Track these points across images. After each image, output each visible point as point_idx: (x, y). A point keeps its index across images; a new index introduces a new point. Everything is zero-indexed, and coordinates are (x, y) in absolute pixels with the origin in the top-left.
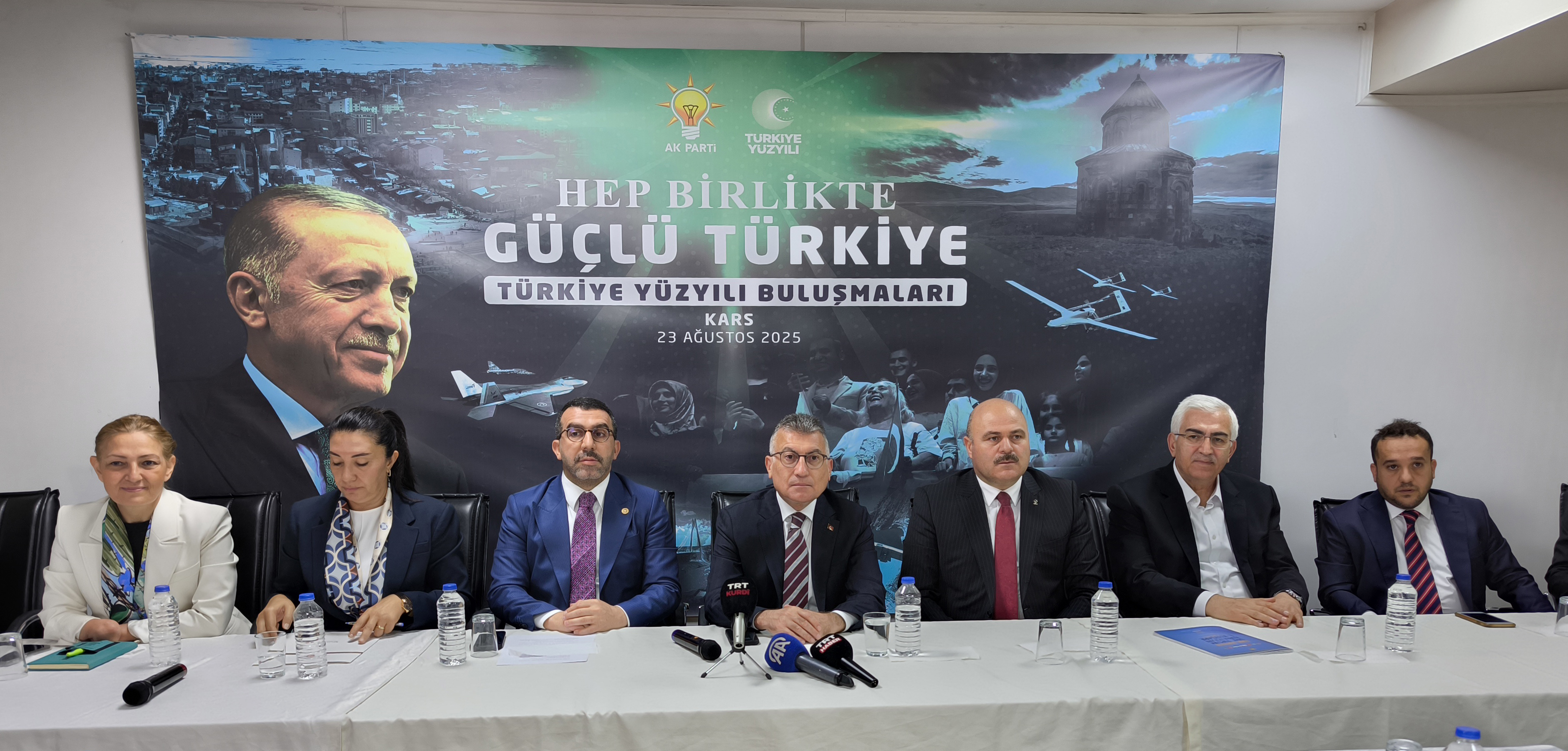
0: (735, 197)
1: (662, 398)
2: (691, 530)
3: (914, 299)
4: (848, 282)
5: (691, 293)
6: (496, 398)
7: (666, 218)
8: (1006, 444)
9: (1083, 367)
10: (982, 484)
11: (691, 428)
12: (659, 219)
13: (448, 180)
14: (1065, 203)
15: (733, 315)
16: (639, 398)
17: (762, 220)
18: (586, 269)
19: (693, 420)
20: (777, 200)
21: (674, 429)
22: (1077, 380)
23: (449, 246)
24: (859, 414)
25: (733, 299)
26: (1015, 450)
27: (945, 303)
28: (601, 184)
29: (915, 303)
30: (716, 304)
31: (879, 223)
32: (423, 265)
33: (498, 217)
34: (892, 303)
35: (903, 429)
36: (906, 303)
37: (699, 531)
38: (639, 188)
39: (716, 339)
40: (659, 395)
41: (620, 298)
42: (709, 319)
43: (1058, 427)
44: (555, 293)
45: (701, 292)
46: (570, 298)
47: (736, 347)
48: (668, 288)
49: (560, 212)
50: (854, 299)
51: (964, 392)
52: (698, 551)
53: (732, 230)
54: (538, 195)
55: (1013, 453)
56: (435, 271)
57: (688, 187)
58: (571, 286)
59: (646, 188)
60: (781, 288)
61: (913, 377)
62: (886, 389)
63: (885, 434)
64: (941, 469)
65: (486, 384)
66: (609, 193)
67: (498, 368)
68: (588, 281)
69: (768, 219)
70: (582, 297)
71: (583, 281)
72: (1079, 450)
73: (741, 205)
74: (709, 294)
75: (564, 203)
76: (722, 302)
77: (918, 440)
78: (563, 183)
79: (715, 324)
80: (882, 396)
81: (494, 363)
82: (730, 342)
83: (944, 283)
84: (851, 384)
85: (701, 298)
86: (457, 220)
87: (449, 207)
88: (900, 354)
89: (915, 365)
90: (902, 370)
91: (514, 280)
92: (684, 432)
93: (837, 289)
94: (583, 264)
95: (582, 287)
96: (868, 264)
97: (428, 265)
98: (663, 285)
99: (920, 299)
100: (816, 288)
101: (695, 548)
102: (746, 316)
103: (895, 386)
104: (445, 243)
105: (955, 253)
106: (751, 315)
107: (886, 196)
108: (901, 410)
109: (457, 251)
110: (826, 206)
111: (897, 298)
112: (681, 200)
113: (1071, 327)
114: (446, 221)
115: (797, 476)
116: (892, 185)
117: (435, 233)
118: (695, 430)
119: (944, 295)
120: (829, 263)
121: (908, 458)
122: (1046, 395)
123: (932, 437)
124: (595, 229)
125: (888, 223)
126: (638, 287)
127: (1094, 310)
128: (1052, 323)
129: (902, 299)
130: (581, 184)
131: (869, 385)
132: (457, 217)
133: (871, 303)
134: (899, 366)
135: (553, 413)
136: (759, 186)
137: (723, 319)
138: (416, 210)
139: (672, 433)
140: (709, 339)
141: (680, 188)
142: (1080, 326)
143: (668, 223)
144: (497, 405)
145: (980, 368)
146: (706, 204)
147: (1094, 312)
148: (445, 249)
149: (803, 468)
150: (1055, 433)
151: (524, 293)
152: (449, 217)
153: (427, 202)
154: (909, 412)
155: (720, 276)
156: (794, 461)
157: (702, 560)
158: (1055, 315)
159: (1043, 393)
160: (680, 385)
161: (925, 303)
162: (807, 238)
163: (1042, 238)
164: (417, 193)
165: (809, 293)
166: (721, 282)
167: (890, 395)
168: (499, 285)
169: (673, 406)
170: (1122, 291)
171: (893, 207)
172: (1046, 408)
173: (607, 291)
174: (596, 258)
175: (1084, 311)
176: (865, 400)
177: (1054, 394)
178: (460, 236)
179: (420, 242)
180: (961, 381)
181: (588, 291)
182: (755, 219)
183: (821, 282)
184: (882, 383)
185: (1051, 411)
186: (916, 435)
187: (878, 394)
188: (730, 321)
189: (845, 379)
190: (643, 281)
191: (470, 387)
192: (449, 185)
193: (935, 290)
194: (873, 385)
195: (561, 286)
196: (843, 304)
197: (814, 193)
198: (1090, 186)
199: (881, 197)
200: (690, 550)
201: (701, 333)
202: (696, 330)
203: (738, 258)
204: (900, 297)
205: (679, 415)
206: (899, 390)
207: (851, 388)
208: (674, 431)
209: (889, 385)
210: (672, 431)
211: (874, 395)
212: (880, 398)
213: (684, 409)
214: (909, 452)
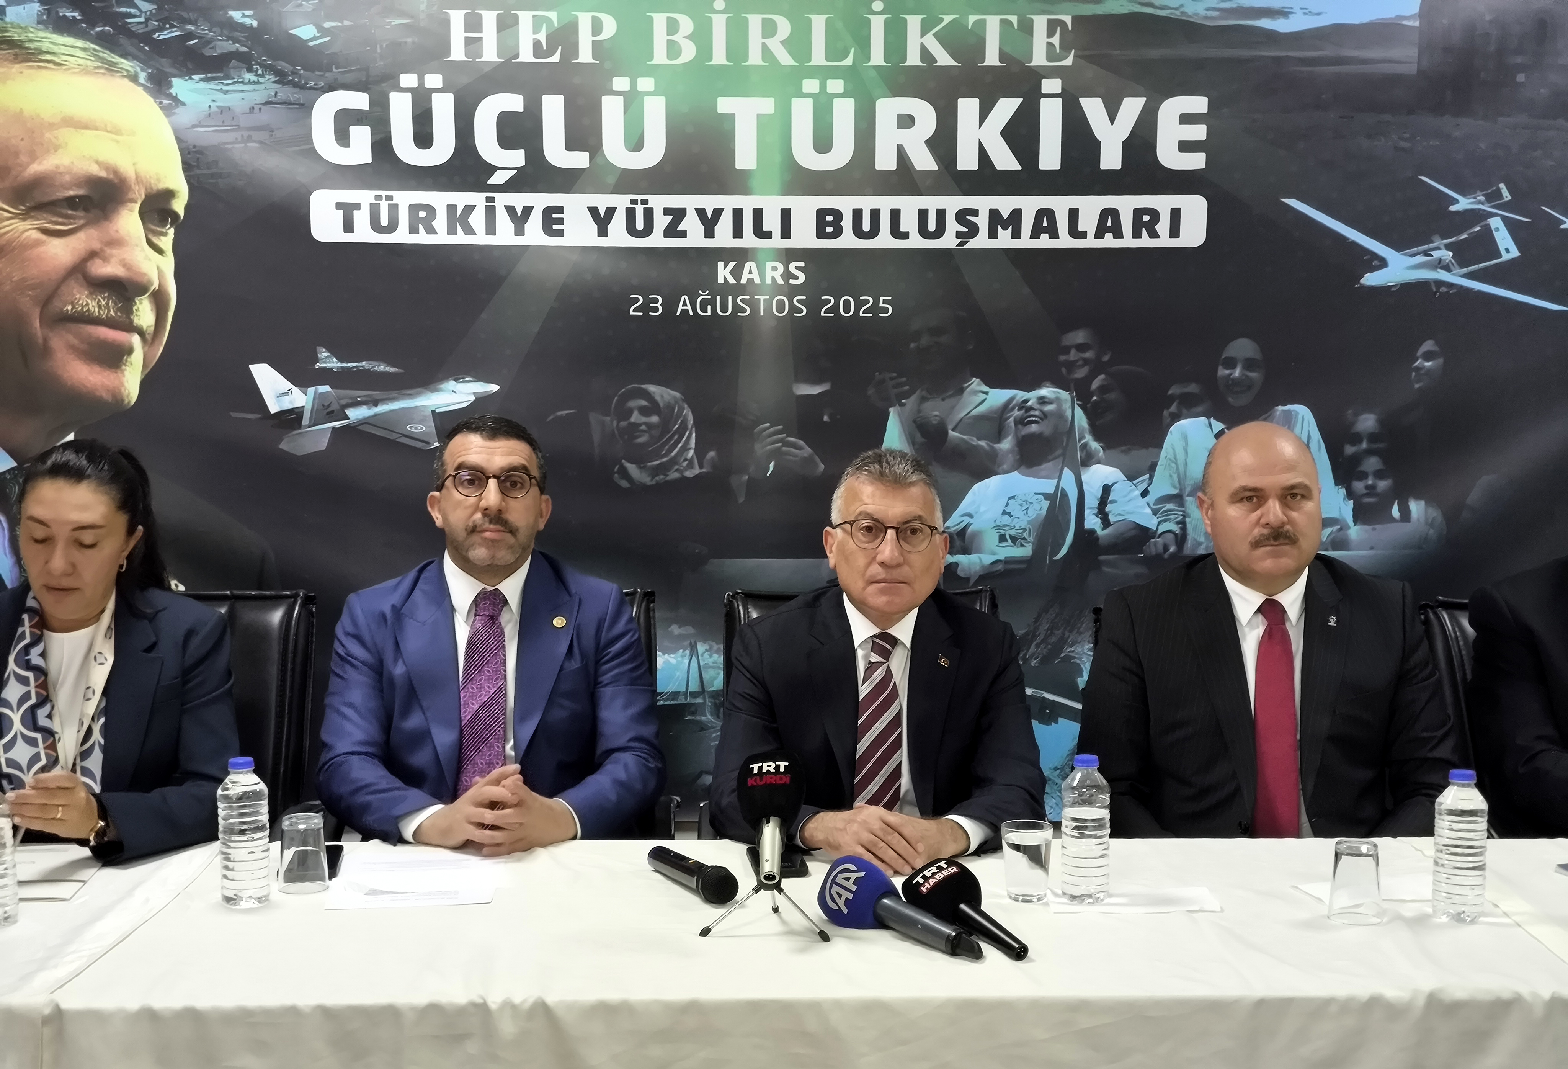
0: (774, 44)
1: (636, 417)
2: (686, 661)
3: (1107, 234)
4: (983, 204)
5: (692, 224)
6: (331, 415)
7: (645, 84)
8: (1274, 510)
9: (1428, 361)
10: (1231, 584)
11: (689, 474)
12: (633, 84)
13: (247, 13)
14: (1395, 53)
15: (769, 265)
16: (594, 418)
17: (823, 86)
18: (499, 178)
19: (691, 460)
20: (853, 49)
21: (657, 475)
22: (1417, 386)
23: (246, 134)
24: (1000, 449)
25: (768, 235)
26: (1290, 521)
27: (1164, 241)
28: (525, 18)
29: (1109, 241)
30: (737, 243)
31: (1043, 92)
32: (198, 167)
33: (336, 80)
34: (1065, 241)
35: (1084, 478)
36: (1090, 242)
37: (702, 663)
38: (597, 27)
39: (737, 308)
40: (630, 412)
41: (561, 233)
42: (724, 273)
43: (1379, 475)
44: (440, 222)
45: (709, 222)
46: (469, 230)
47: (773, 323)
48: (649, 214)
49: (450, 70)
50: (993, 235)
51: (1200, 409)
52: (699, 700)
53: (767, 105)
54: (409, 40)
55: (1288, 527)
56: (220, 180)
57: (686, 24)
58: (470, 209)
59: (610, 27)
60: (857, 214)
61: (1104, 380)
62: (1051, 403)
63: (1049, 486)
64: (1154, 553)
65: (314, 388)
66: (542, 37)
67: (335, 359)
68: (503, 199)
69: (836, 86)
70: (491, 229)
71: (490, 200)
72: (1418, 520)
73: (785, 59)
74: (725, 224)
75: (458, 53)
76: (749, 240)
77: (1110, 499)
78: (457, 18)
79: (735, 282)
80: (1045, 416)
81: (328, 350)
82: (762, 314)
83: (1163, 203)
84: (987, 393)
85: (709, 233)
86: (262, 87)
87: (246, 61)
88: (1079, 337)
89: (1106, 358)
90: (1083, 366)
91: (365, 197)
92: (676, 481)
93: (962, 216)
94: (493, 169)
95: (491, 212)
96: (1020, 168)
97: (208, 168)
98: (639, 210)
99: (1118, 234)
100: (923, 214)
101: (694, 695)
102: (792, 267)
103: (1069, 397)
104: (239, 128)
105: (1185, 146)
106: (802, 264)
107: (1056, 40)
108: (1080, 441)
109: (261, 142)
110: (944, 59)
111: (1075, 232)
112: (673, 49)
113: (1406, 287)
114: (240, 87)
115: (882, 564)
116: (1068, 19)
117: (223, 110)
118: (696, 476)
119: (1163, 227)
120: (947, 167)
121: (1092, 532)
122: (1357, 414)
123: (1138, 493)
124: (514, 103)
125: (1060, 92)
126: (593, 211)
127: (1451, 254)
128: (1371, 279)
129: (1083, 235)
130: (489, 18)
131: (1021, 395)
132: (261, 80)
133: (1026, 242)
134: (1076, 361)
136: (819, 22)
137: (750, 272)
138: (188, 69)
139: (653, 483)
140: (724, 309)
141: (672, 27)
142: (1423, 285)
143: (648, 93)
144: (334, 428)
145: (1231, 363)
146: (719, 57)
147: (1450, 258)
148: (240, 139)
149: (892, 551)
150: (1371, 489)
151: (384, 222)
152: (247, 81)
153: (207, 52)
154: (1095, 445)
155: (744, 190)
156: (876, 537)
157: (707, 717)
158: (1375, 263)
159: (1350, 412)
160: (669, 394)
161: (1128, 241)
162: (906, 121)
163: (1352, 117)
164: (190, 36)
165: (909, 223)
166: (747, 203)
167: (1059, 415)
168: (339, 206)
169: (656, 433)
170: (1505, 219)
171: (1069, 61)
172: (1356, 439)
173: (535, 221)
174: (517, 158)
175: (1432, 256)
176: (1013, 424)
177: (1372, 412)
178: (266, 116)
179: (194, 126)
180: (1193, 388)
181: (502, 217)
182: (811, 85)
183: (933, 203)
184: (1044, 392)
185: (1364, 445)
186: (1107, 489)
187: (1037, 413)
188: (762, 275)
189: (976, 384)
190: (602, 201)
191: (283, 394)
192: (248, 21)
193: (1146, 218)
194: (1027, 395)
195: (451, 208)
196: (973, 244)
197: (922, 36)
198: (1444, 21)
199: (1048, 43)
200: (686, 699)
201: (709, 297)
202: (700, 292)
203: (777, 158)
204: (1080, 229)
205: (667, 447)
206: (1076, 405)
207: (985, 399)
208: (657, 478)
209: (1058, 394)
210: (654, 479)
211: (1028, 414)
212: (1041, 418)
213: (676, 437)
214: (1094, 519)
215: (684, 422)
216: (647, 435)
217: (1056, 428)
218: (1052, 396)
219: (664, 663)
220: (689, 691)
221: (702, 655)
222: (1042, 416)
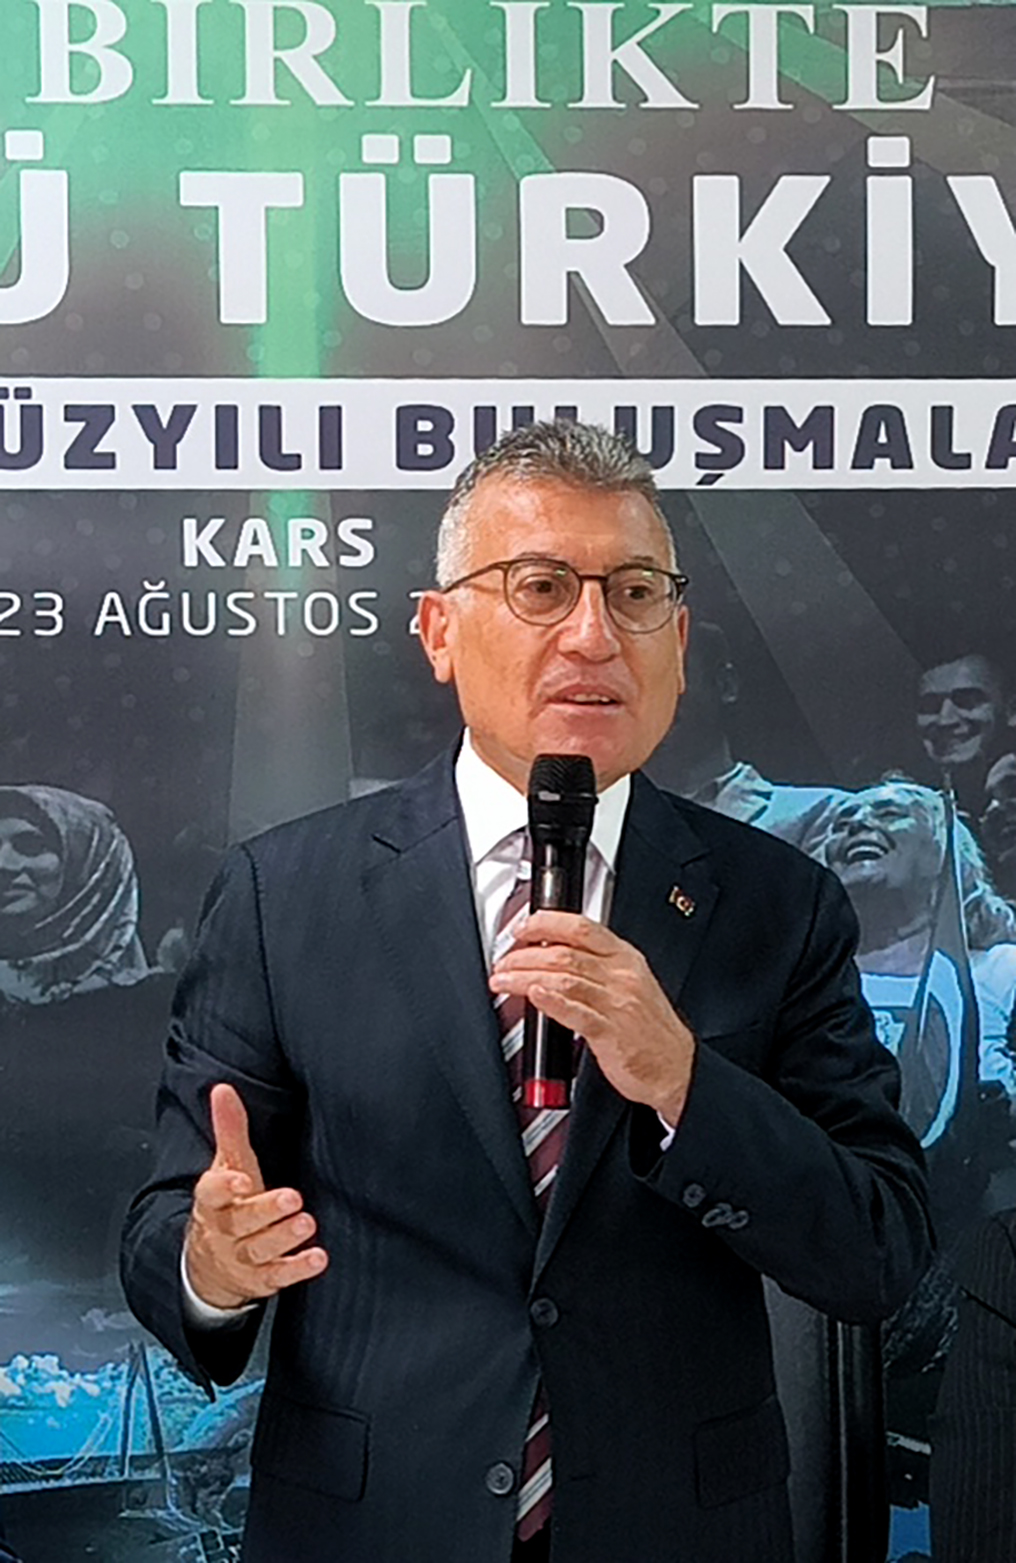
0: (301, 62)
1: (6, 858)
2: (122, 1389)
3: (1012, 458)
4: (753, 396)
5: (126, 440)
7: (23, 144)
11: (125, 978)
15: (295, 526)
17: (406, 149)
20: (469, 73)
21: (56, 983)
25: (294, 462)
30: (226, 480)
31: (872, 163)
34: (926, 474)
35: (975, 972)
36: (979, 476)
37: (156, 1392)
39: (226, 619)
42: (197, 543)
45: (165, 435)
47: (306, 650)
48: (32, 417)
50: (774, 461)
52: (152, 1474)
53: (288, 189)
57: (111, 20)
60: (485, 417)
61: (1013, 764)
62: (905, 816)
69: (433, 148)
73: (325, 92)
74: (198, 441)
76: (251, 473)
79: (221, 563)
80: (892, 842)
82: (282, 630)
84: (767, 796)
85: (165, 459)
88: (960, 675)
90: (965, 738)
92: (97, 991)
93: (708, 421)
96: (827, 321)
98: (11, 409)
100: (625, 417)
101: (140, 1462)
102: (345, 529)
103: (940, 803)
106: (367, 524)
107: (895, 57)
108: (965, 898)
110: (662, 94)
111: (945, 455)
112: (82, 71)
116: (920, 14)
118: (140, 982)
120: (673, 321)
125: (906, 163)
129: (964, 462)
131: (839, 798)
133: (843, 476)
134: (957, 725)
137: (255, 541)
139: (47, 999)
141: (81, 25)
143: (30, 165)
146: (183, 88)
154: (996, 903)
155: (243, 369)
157: (170, 1512)
160: (80, 806)
162: (585, 224)
169: (50, 890)
171: (923, 102)
182: (381, 148)
183: (646, 394)
184: (887, 792)
188: (281, 548)
189: (742, 775)
194: (852, 799)
196: (730, 480)
197: (614, 48)
199: (879, 62)
200: (122, 1473)
201: (165, 595)
202: (147, 585)
203: (312, 299)
204: (956, 450)
205: (77, 920)
206: (956, 821)
207: (765, 808)
208: (54, 989)
209: (918, 797)
210: (48, 994)
211: (853, 839)
212: (883, 848)
213: (95, 900)
214: (999, 1060)
215: (114, 867)
216: (32, 895)
217: (915, 867)
218: (908, 800)
219: (72, 1393)
220: (129, 1453)
221: (157, 1376)
222: (886, 844)
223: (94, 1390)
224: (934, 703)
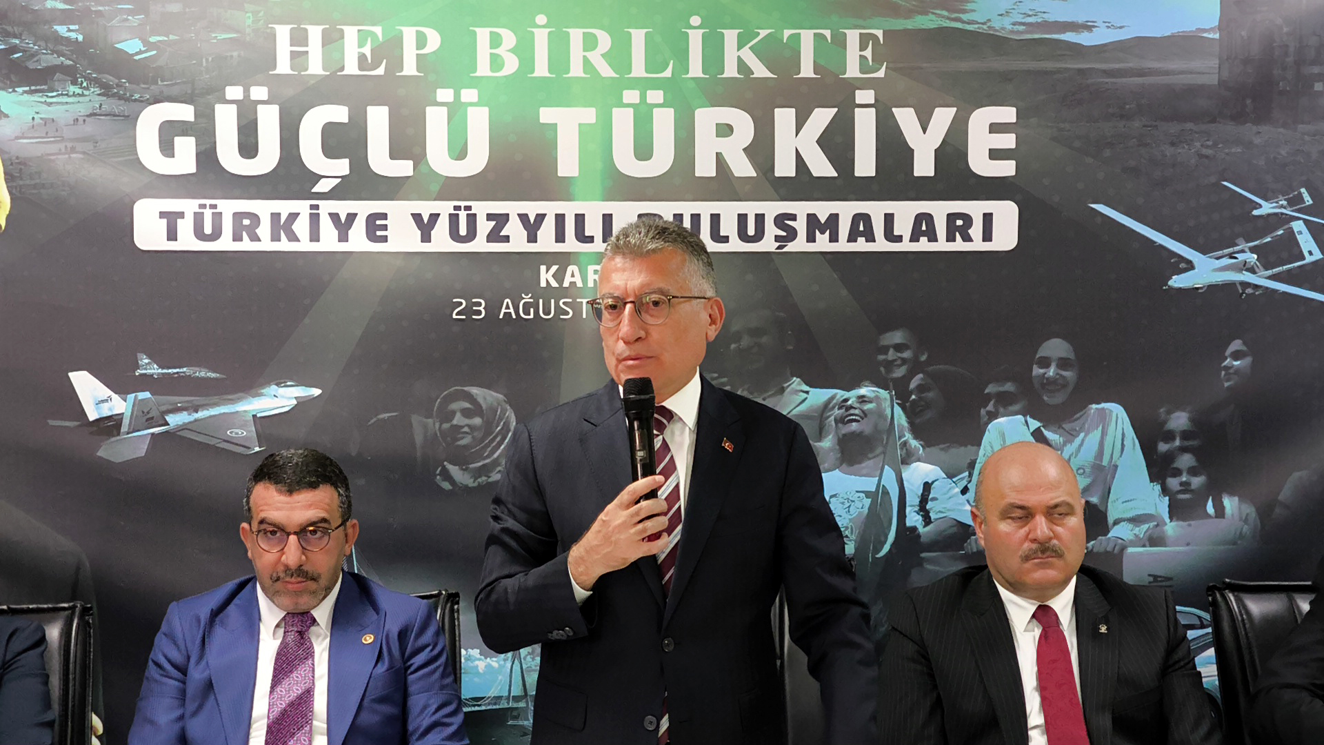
0: (595, 57)
1: (458, 420)
2: (509, 665)
3: (921, 238)
4: (803, 209)
5: (514, 229)
6: (150, 423)
7: (469, 95)
8: (1041, 526)
9: (1236, 360)
10: (1005, 594)
12: (457, 95)
13: (72, 27)
14: (1196, 64)
15: (591, 268)
16: (416, 420)
17: (643, 97)
18: (323, 186)
20: (672, 62)
21: (480, 477)
22: (1226, 384)
23: (69, 145)
24: (822, 448)
25: (590, 239)
27: (978, 245)
28: (351, 33)
29: (924, 245)
30: (560, 248)
31: (857, 102)
32: (21, 179)
33: (162, 92)
34: (882, 245)
35: (904, 475)
36: (906, 246)
37: (524, 667)
38: (421, 41)
40: (453, 413)
41: (384, 239)
42: (546, 276)
43: (1193, 472)
44: (264, 230)
45: (532, 227)
46: (293, 237)
48: (472, 219)
49: (277, 84)
50: (811, 238)
51: (1016, 407)
52: (522, 704)
53: (589, 115)
54: (235, 54)
56: (42, 191)
57: (509, 38)
58: (293, 216)
59: (434, 41)
61: (922, 379)
62: (871, 402)
63: (870, 484)
65: (134, 395)
66: (367, 51)
67: (155, 366)
68: (326, 207)
69: (655, 96)
70: (315, 237)
71: (317, 207)
72: (1233, 515)
73: (606, 71)
74: (547, 230)
75: (283, 66)
76: (571, 244)
77: (931, 496)
78: (283, 33)
79: (557, 286)
80: (865, 414)
81: (149, 357)
82: (584, 316)
83: (975, 209)
84: (807, 392)
85: (532, 238)
86: (87, 99)
87: (72, 74)
88: (897, 337)
89: (924, 358)
90: (900, 366)
91: (189, 206)
93: (781, 220)
94: (318, 178)
95: (315, 219)
96: (836, 175)
97: (31, 179)
98: (463, 215)
99: (933, 238)
100: (742, 219)
101: (517, 699)
103: (888, 396)
104: (63, 139)
105: (995, 154)
107: (868, 53)
108: (899, 440)
109: (84, 153)
110: (760, 71)
111: (890, 236)
112: (496, 63)
113: (1213, 289)
114: (65, 99)
116: (879, 33)
117: (46, 122)
119: (976, 231)
120: (765, 174)
121: (914, 529)
122: (1169, 412)
123: (958, 490)
124: (339, 114)
125: (873, 102)
126: (417, 217)
127: (1256, 256)
128: (1177, 281)
129: (899, 239)
130: (315, 33)
131: (840, 394)
132: (86, 93)
133: (843, 246)
134: (895, 360)
135: (257, 449)
136: (638, 37)
137: (573, 275)
138: (11, 81)
139: (476, 484)
140: (547, 312)
141: (495, 41)
142: (1229, 286)
143: (472, 104)
144: (153, 434)
145: (1045, 363)
146: (541, 69)
147: (1254, 260)
148: (63, 150)
151: (208, 230)
152: (71, 93)
153: (31, 65)
154: (914, 443)
155: (568, 197)
158: (1182, 265)
159: (1162, 410)
160: (492, 396)
161: (942, 245)
162: (725, 130)
163: (1156, 126)
164: (14, 49)
165: (729, 227)
166: (569, 209)
167: (880, 414)
168: (163, 215)
169: (478, 434)
170: (1305, 221)
171: (881, 73)
172: (1169, 436)
173: (359, 228)
174: (342, 167)
175: (1236, 258)
176: (833, 423)
177: (1183, 410)
178: (89, 128)
179: (17, 138)
180: (1009, 387)
181: (326, 225)
182: (632, 96)
183: (751, 208)
184: (863, 391)
185: (1177, 443)
186: (927, 486)
187: (857, 412)
188: (584, 279)
189: (796, 383)
190: (426, 208)
191: (103, 401)
192: (73, 35)
193: (959, 222)
194: (846, 394)
195: (275, 217)
196: (791, 247)
197: (738, 50)
198: (1244, 33)
199: (860, 56)
200: (508, 703)
201: (532, 300)
202: (523, 295)
203: (599, 165)
204: (896, 233)
205: (489, 449)
206: (895, 404)
207: (806, 398)
208: (479, 480)
209: (878, 394)
210: (477, 481)
211: (848, 413)
212: (861, 417)
213: (498, 439)
214: (915, 516)
215: (507, 425)
216: (470, 436)
217: (876, 426)
218: (872, 395)
219: (486, 667)
220: (512, 695)
221: (525, 659)
222: (862, 415)
223: (495, 665)
224: (885, 350)
